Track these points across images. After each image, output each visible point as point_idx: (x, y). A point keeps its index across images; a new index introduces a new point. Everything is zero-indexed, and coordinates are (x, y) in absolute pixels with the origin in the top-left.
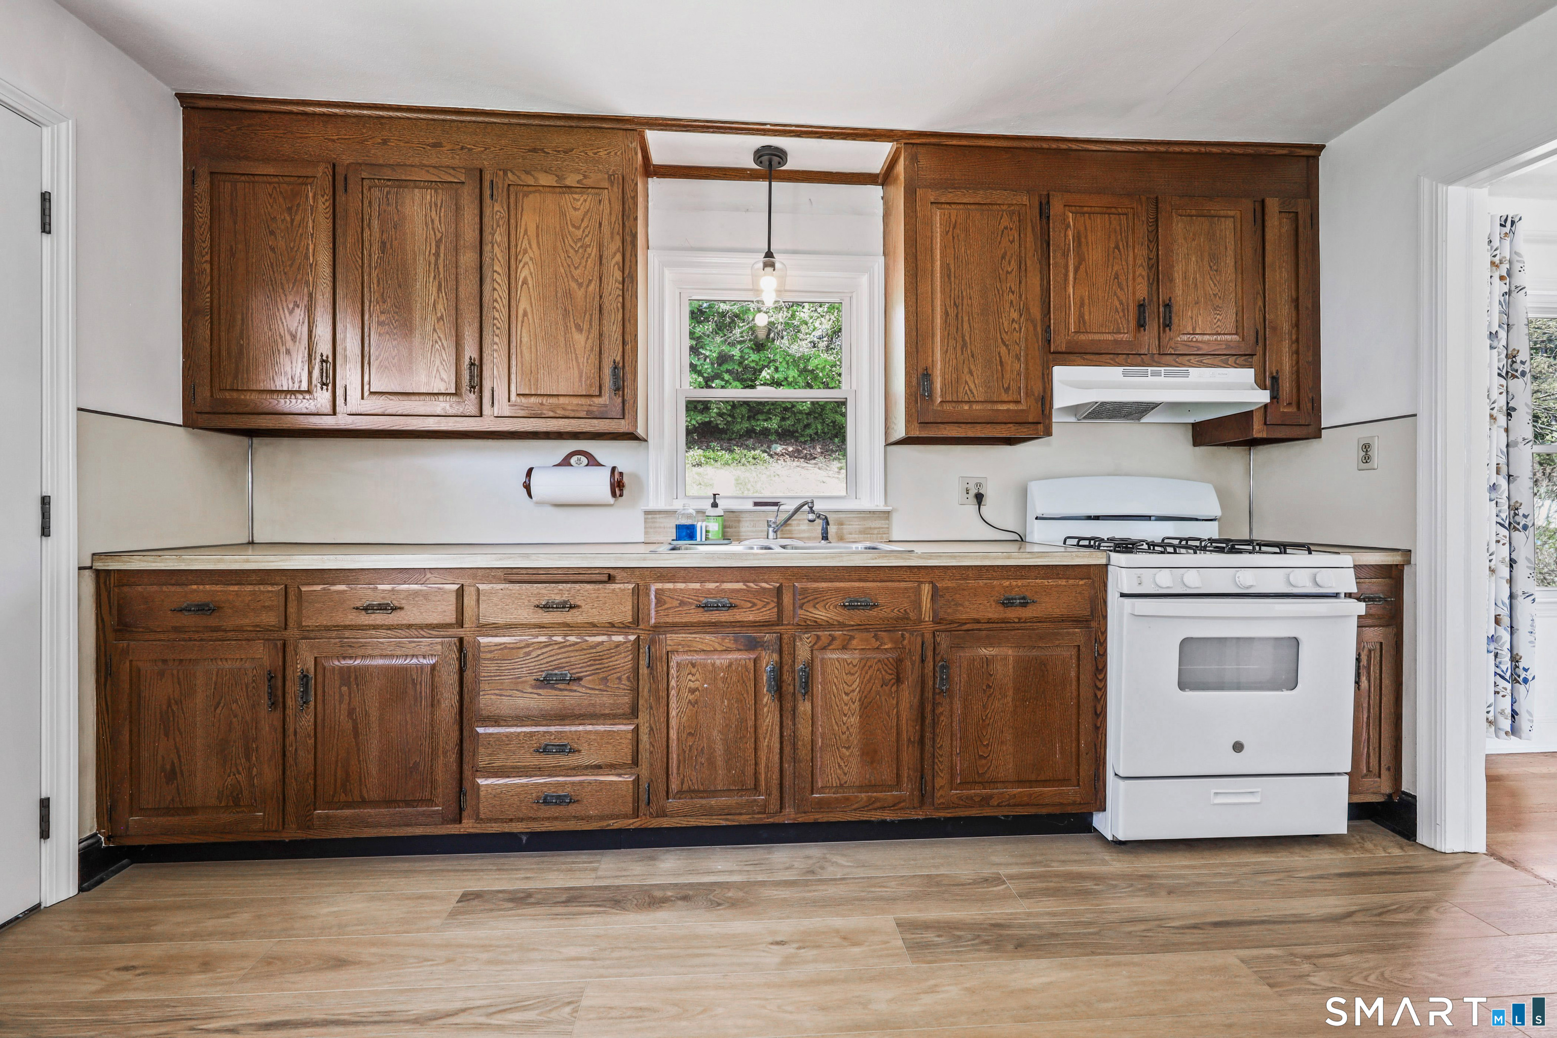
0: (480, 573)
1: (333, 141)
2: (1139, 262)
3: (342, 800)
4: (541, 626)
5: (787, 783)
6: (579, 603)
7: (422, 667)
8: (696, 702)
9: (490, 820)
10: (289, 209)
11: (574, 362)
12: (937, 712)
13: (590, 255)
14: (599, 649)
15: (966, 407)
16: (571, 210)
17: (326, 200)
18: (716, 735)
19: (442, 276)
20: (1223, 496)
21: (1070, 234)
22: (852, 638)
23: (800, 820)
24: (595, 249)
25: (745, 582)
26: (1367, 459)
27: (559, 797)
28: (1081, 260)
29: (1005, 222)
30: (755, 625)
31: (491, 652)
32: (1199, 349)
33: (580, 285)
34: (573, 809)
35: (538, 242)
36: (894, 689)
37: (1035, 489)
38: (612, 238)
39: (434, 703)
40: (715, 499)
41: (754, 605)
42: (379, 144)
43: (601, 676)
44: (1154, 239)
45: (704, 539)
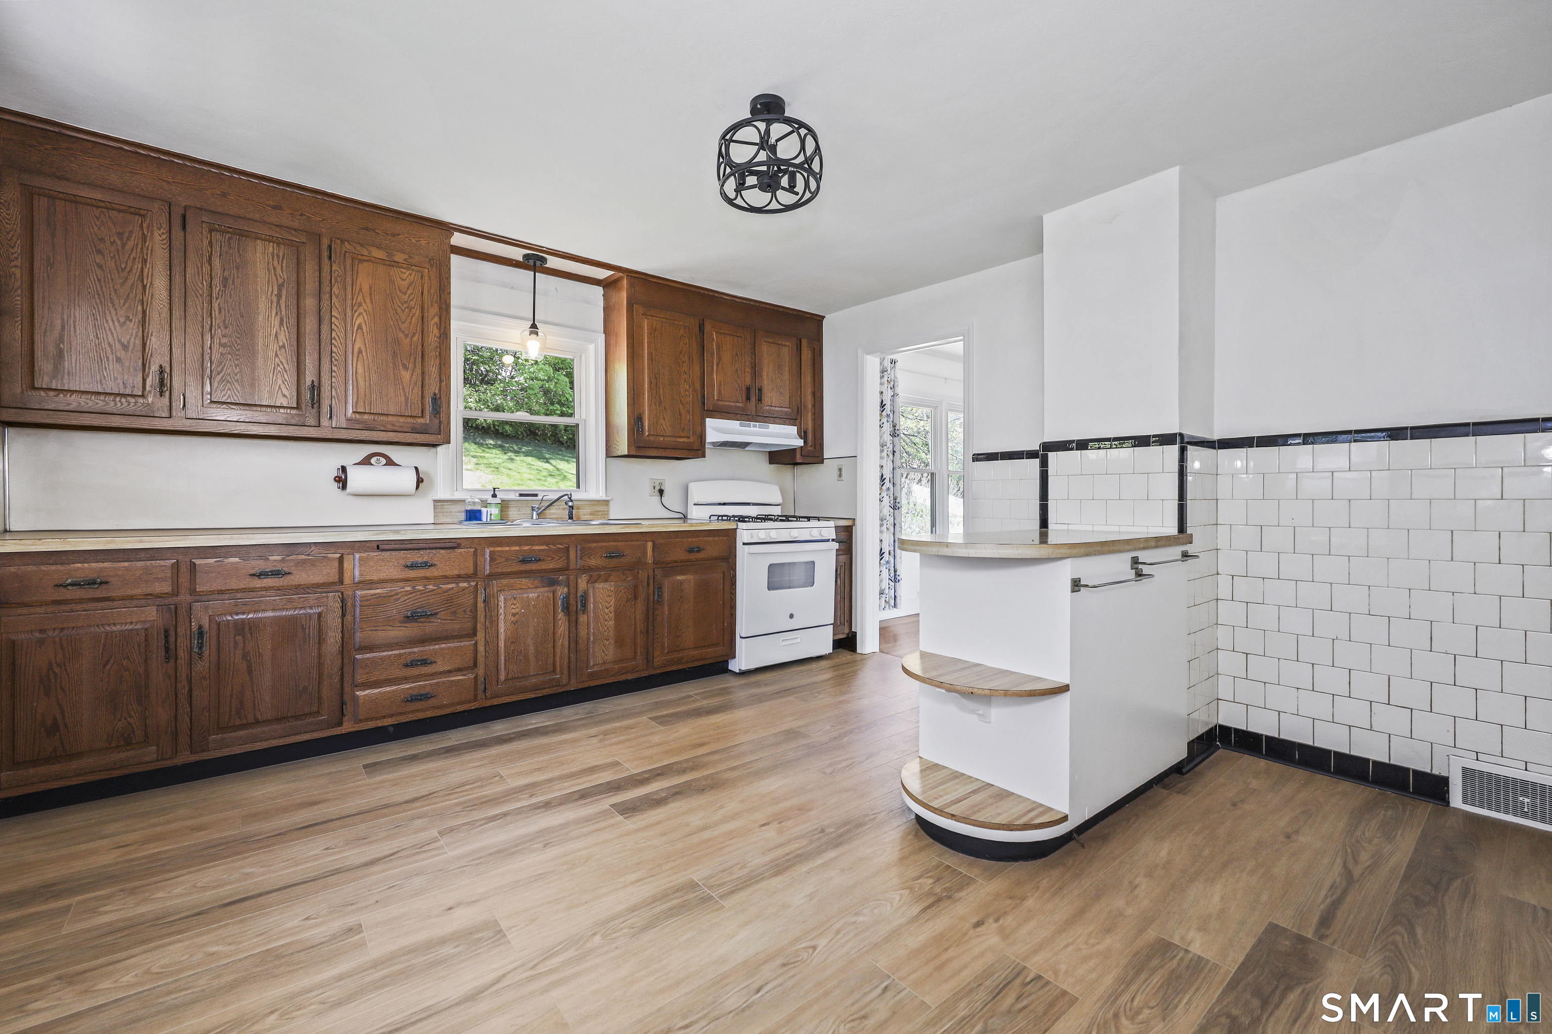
0: (357, 545)
1: (168, 182)
2: (747, 364)
3: (236, 724)
4: (406, 580)
5: (572, 666)
6: (436, 563)
7: (310, 615)
8: (517, 622)
9: (367, 720)
10: (120, 235)
11: (401, 391)
12: (656, 614)
13: (414, 315)
14: (450, 593)
15: (661, 439)
16: (399, 279)
17: (163, 233)
18: (530, 641)
19: (283, 313)
20: (783, 492)
21: (714, 343)
22: (610, 575)
23: (580, 687)
24: (418, 311)
25: (547, 545)
26: (840, 475)
27: (421, 695)
28: (720, 359)
29: (682, 332)
30: (553, 571)
31: (367, 600)
32: (773, 414)
33: (406, 336)
34: (432, 702)
35: (371, 299)
36: (633, 602)
37: (693, 487)
38: (432, 305)
39: (321, 641)
40: (494, 491)
41: (553, 558)
42: (219, 195)
43: (452, 610)
44: (754, 353)
45: (489, 520)
